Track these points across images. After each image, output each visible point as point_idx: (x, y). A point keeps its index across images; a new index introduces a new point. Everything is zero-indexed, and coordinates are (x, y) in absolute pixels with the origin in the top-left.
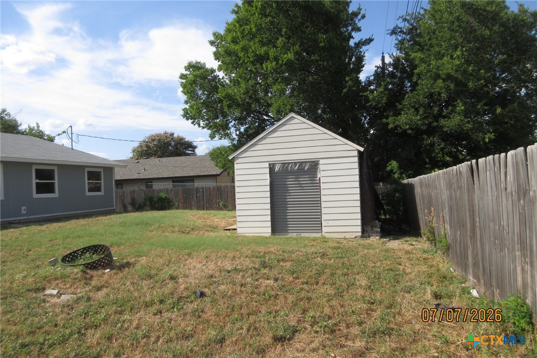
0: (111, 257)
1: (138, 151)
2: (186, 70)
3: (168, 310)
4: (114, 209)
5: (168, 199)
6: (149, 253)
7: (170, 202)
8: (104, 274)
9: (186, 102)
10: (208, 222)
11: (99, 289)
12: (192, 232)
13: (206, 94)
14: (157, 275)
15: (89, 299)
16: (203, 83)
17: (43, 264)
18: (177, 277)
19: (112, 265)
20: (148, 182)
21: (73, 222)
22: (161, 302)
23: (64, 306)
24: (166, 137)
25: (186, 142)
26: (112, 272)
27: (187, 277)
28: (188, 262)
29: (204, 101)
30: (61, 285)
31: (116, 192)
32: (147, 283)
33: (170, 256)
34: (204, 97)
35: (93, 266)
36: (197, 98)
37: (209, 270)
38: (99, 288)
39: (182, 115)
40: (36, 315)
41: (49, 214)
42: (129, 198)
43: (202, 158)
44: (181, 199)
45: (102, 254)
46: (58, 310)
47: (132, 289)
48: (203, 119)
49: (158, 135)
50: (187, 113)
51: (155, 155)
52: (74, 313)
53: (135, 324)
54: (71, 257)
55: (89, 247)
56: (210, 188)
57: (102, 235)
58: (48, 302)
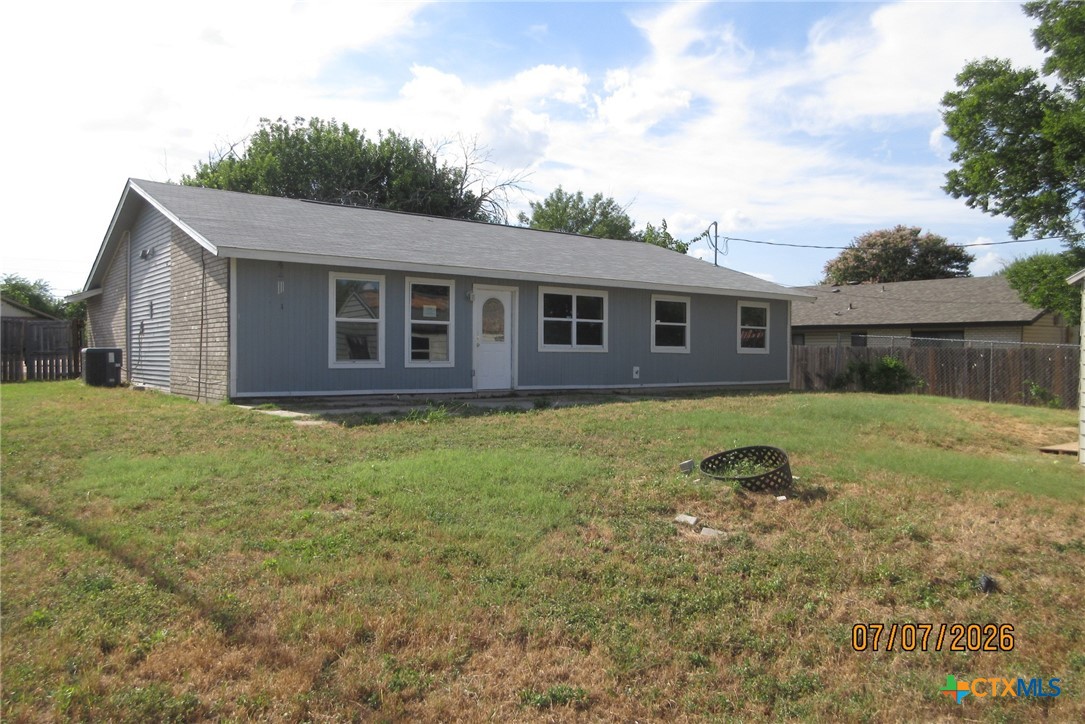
0: (789, 475)
1: (838, 269)
2: (959, 84)
3: (908, 602)
4: (788, 384)
5: (903, 370)
6: (863, 477)
7: (905, 377)
8: (775, 502)
9: (956, 157)
10: (1000, 429)
11: (767, 529)
12: (958, 447)
13: (1006, 134)
14: (882, 524)
15: (749, 545)
16: (1001, 107)
17: (670, 467)
18: (927, 536)
19: (790, 490)
20: (858, 332)
21: (716, 400)
22: (894, 580)
23: (706, 548)
24: (901, 237)
25: (947, 247)
26: (790, 501)
27: (951, 540)
28: (952, 509)
29: (1002, 149)
30: (701, 510)
31: (792, 350)
32: (862, 536)
33: (911, 490)
34: (1001, 142)
35: (754, 485)
36: (984, 145)
37: (1006, 534)
38: (766, 527)
39: (945, 188)
40: (663, 553)
41: (674, 382)
42: (817, 364)
43: (985, 283)
44: (930, 371)
45: (772, 465)
46: (698, 553)
47: (832, 543)
48: (995, 190)
49: (882, 235)
50: (957, 182)
51: (874, 277)
52: (724, 564)
53: (840, 610)
54: (717, 462)
55: (749, 449)
56: (1004, 353)
57: (767, 430)
58: (680, 534)
